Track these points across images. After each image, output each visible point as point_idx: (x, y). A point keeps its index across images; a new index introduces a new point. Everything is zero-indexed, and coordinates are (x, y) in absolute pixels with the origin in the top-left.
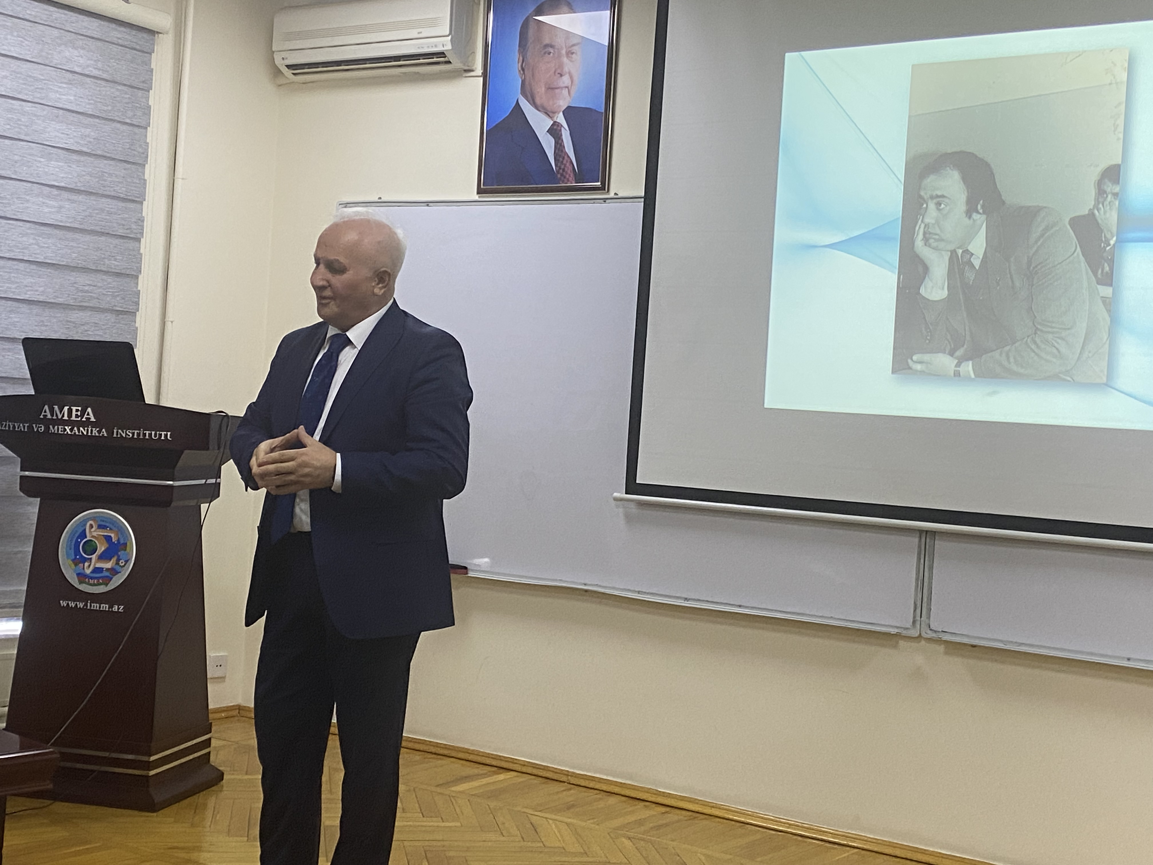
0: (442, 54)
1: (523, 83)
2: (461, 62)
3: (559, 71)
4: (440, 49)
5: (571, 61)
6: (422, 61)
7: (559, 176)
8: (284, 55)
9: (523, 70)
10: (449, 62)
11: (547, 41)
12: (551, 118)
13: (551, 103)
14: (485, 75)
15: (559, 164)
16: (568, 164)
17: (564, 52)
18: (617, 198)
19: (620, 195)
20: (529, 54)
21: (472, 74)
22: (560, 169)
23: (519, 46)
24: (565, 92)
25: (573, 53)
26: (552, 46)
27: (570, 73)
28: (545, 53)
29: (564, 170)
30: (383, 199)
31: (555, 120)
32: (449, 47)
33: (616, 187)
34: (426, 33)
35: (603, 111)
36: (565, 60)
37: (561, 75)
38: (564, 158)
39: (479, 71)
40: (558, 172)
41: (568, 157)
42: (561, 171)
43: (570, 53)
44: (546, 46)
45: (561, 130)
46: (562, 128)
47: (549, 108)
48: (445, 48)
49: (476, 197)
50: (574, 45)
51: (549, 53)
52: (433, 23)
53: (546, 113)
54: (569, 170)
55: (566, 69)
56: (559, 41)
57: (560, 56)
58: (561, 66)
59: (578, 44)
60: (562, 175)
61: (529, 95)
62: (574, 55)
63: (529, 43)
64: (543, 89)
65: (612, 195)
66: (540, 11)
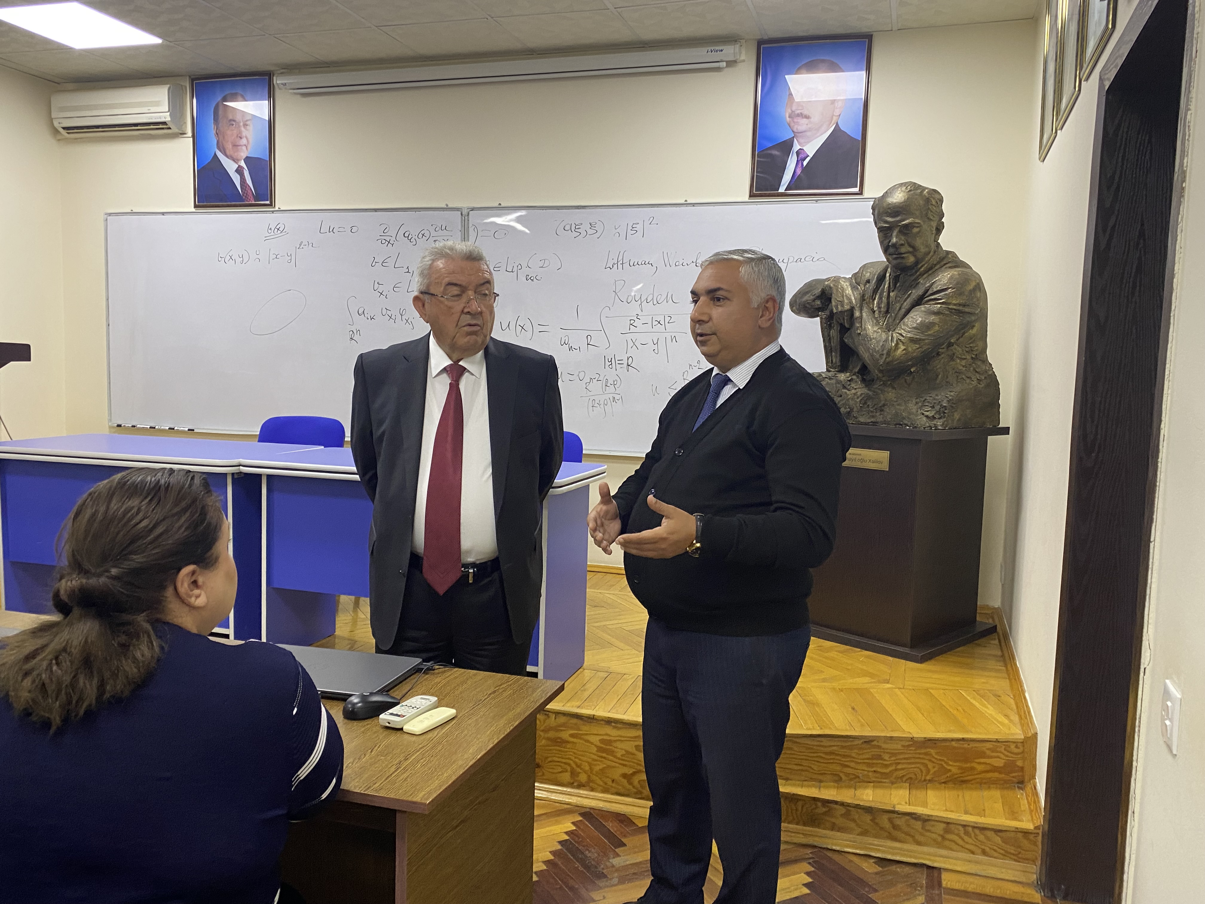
0: (164, 123)
1: (218, 142)
2: (178, 129)
3: (239, 135)
4: (163, 120)
5: (247, 130)
6: (152, 127)
7: (244, 197)
8: (60, 121)
9: (217, 134)
10: (170, 128)
11: (231, 117)
12: (237, 163)
13: (236, 154)
14: (193, 136)
15: (244, 191)
16: (249, 191)
17: (242, 124)
18: (280, 211)
19: (282, 209)
20: (220, 125)
21: (185, 136)
22: (244, 193)
23: (214, 120)
24: (244, 148)
25: (247, 125)
26: (234, 121)
27: (246, 137)
28: (230, 125)
29: (247, 194)
30: (134, 211)
31: (239, 164)
32: (168, 119)
33: (279, 203)
34: (153, 109)
35: (268, 160)
36: (243, 129)
37: (241, 138)
38: (246, 187)
39: (190, 134)
40: (243, 195)
41: (249, 186)
42: (245, 195)
43: (245, 125)
44: (231, 120)
45: (243, 171)
46: (244, 170)
47: (235, 157)
48: (166, 120)
49: (193, 210)
50: (247, 121)
51: (233, 125)
52: (157, 104)
53: (234, 160)
54: (250, 194)
55: (244, 134)
56: (238, 118)
57: (239, 126)
58: (240, 132)
59: (250, 120)
60: (246, 197)
61: (222, 150)
62: (248, 127)
63: (220, 117)
64: (230, 146)
65: (277, 209)
66: (225, 99)
